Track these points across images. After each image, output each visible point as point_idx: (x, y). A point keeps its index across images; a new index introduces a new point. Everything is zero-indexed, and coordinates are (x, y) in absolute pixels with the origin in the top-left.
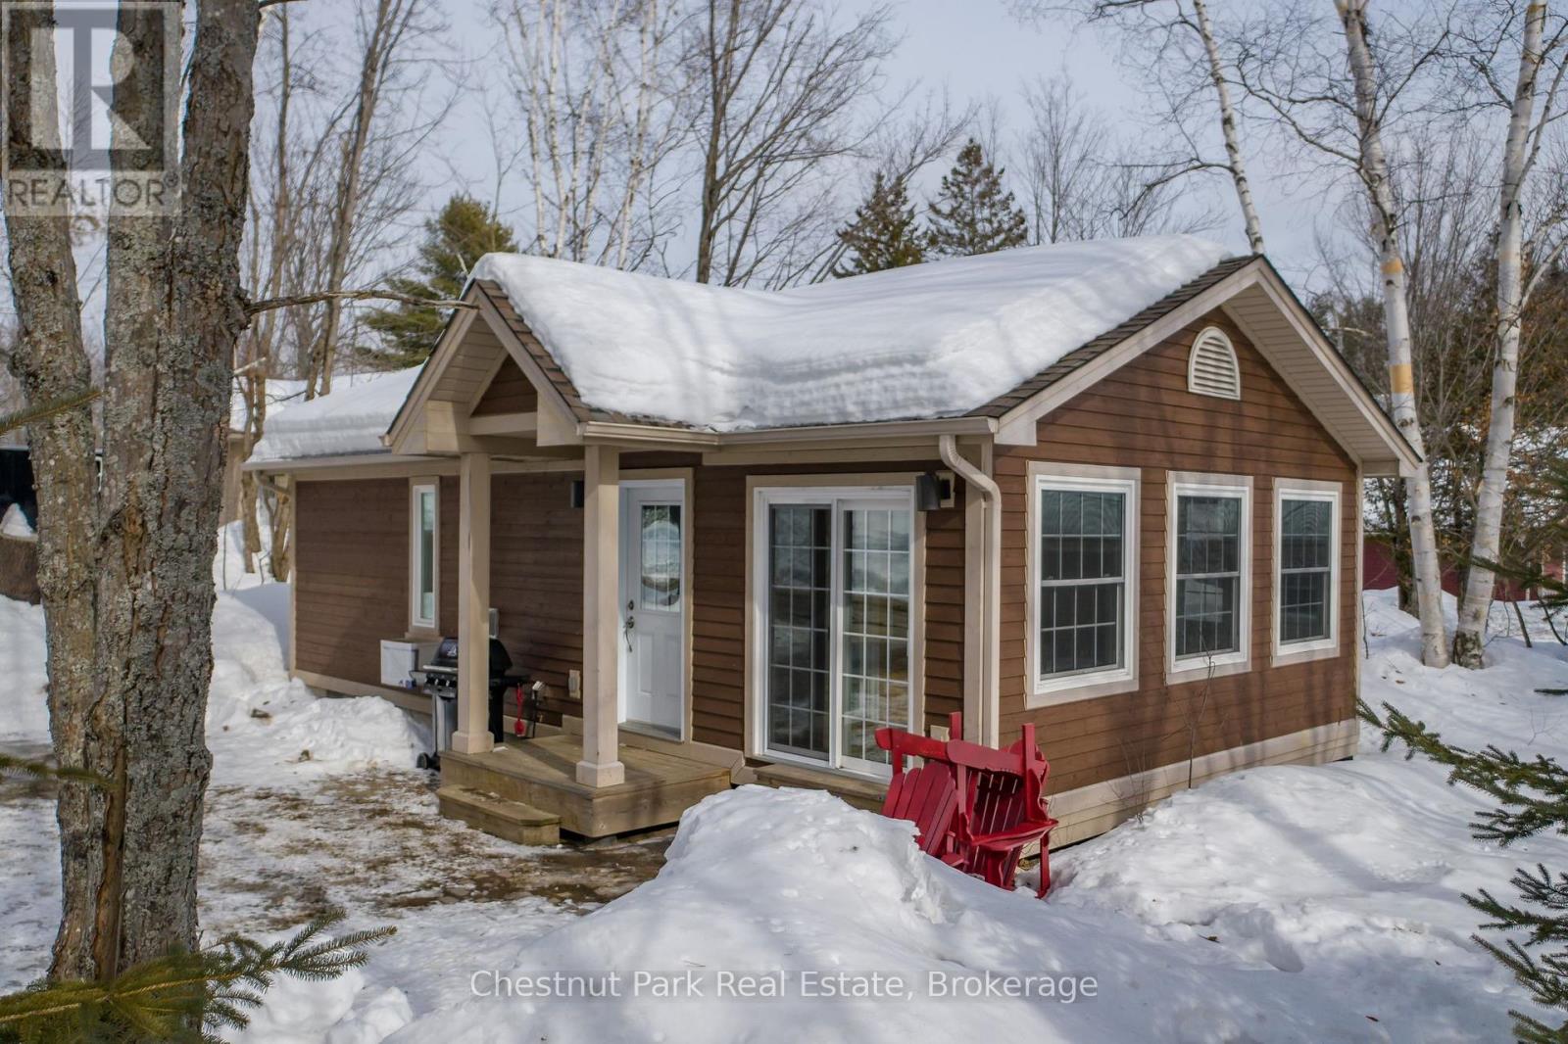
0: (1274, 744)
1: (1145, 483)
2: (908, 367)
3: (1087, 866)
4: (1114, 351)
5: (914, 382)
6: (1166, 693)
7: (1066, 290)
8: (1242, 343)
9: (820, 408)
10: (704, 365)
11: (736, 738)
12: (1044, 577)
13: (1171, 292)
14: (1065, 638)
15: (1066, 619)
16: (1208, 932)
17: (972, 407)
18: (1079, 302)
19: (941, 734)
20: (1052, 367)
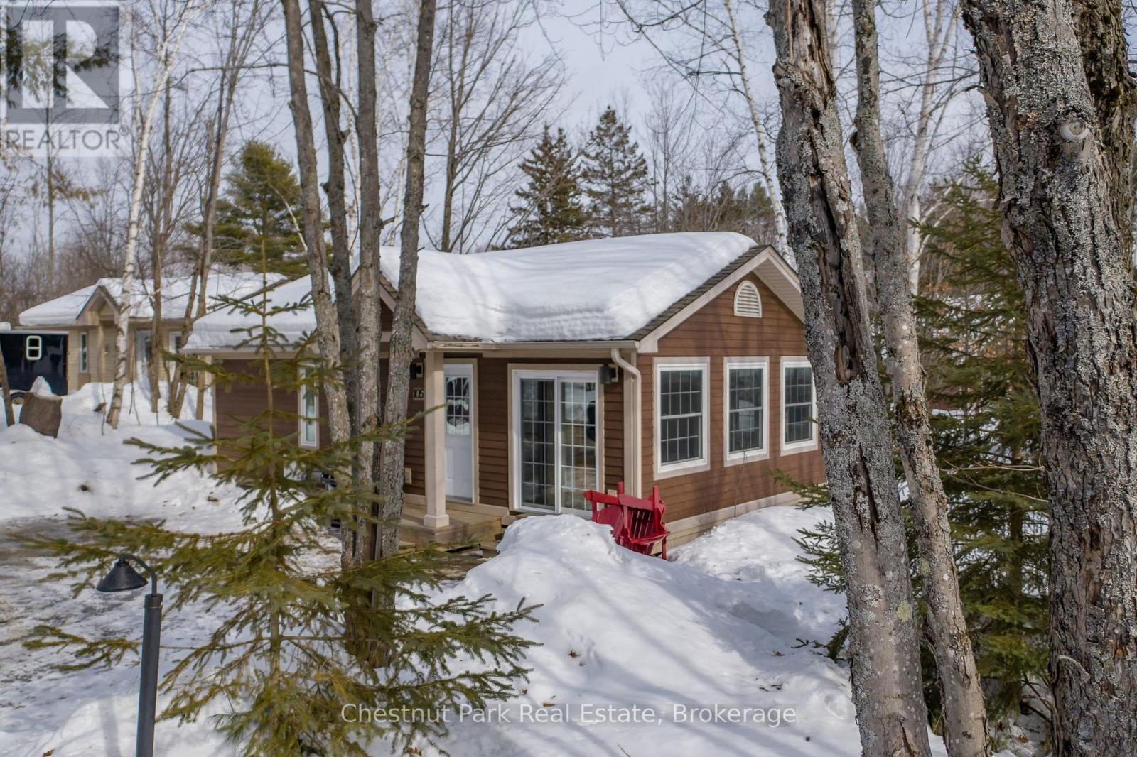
0: (781, 496)
1: (712, 364)
2: (595, 314)
3: (685, 553)
4: (694, 303)
5: (598, 321)
6: (723, 472)
7: (671, 270)
8: (763, 288)
9: (550, 332)
10: (486, 306)
11: (505, 501)
12: (662, 415)
13: (724, 267)
14: (673, 444)
15: (673, 435)
16: (738, 577)
17: (627, 334)
18: (677, 275)
19: (613, 493)
20: (665, 312)
